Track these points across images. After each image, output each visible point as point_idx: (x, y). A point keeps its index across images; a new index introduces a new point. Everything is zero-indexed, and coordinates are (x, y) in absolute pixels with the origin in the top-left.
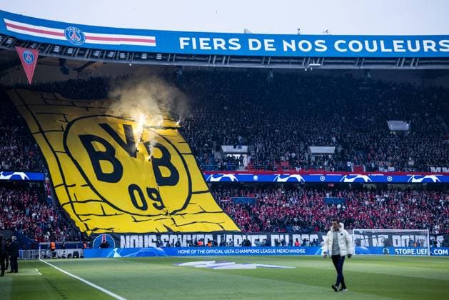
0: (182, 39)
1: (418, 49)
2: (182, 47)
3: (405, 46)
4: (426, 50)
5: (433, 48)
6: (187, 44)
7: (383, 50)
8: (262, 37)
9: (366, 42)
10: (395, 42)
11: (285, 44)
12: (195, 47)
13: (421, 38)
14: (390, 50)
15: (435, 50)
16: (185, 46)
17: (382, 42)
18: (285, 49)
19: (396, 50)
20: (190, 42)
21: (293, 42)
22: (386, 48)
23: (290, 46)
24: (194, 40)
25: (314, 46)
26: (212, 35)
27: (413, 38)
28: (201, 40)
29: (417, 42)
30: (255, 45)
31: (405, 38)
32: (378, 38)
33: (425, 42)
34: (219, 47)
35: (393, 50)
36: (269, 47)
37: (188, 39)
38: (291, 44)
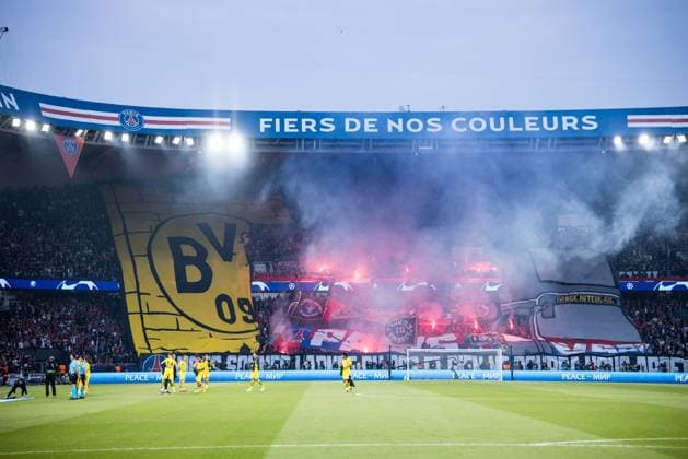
0: (262, 121)
1: (556, 126)
2: (262, 130)
3: (540, 123)
4: (565, 128)
5: (574, 126)
6: (269, 126)
7: (512, 128)
8: (361, 116)
9: (492, 120)
10: (527, 119)
11: (391, 123)
12: (278, 130)
13: (560, 114)
14: (520, 129)
15: (576, 128)
16: (266, 129)
17: (511, 119)
18: (390, 130)
19: (528, 128)
20: (273, 124)
21: (400, 121)
22: (515, 126)
23: (396, 126)
24: (278, 121)
25: (426, 125)
26: (299, 115)
27: (550, 114)
28: (287, 121)
29: (555, 119)
30: (353, 125)
31: (540, 114)
32: (507, 115)
33: (565, 119)
34: (307, 129)
35: (524, 127)
36: (369, 127)
37: (271, 120)
38: (397, 123)
